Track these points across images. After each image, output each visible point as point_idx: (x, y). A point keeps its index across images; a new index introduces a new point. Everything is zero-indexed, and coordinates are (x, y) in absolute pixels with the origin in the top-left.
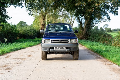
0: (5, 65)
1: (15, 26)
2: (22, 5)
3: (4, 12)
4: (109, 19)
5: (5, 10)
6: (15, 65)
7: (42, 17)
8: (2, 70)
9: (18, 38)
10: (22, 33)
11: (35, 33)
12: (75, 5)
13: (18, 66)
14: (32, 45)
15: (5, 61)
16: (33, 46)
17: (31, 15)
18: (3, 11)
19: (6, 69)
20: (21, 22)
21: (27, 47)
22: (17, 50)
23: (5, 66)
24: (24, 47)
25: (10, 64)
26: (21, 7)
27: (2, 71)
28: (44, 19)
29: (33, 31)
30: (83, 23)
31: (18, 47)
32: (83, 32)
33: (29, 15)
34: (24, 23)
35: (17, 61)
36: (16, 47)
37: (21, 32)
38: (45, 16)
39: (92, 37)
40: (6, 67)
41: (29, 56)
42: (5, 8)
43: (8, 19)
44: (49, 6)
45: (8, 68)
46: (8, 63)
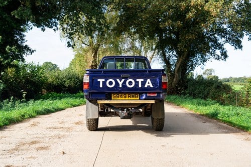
0: (33, 140)
1: (39, 68)
2: (56, 26)
3: (20, 40)
4: (225, 55)
5: (22, 37)
6: (55, 140)
7: (91, 51)
8: (29, 150)
9: (44, 91)
10: (53, 82)
11: (77, 83)
12: (161, 26)
13: (62, 142)
14: (76, 104)
15: (30, 132)
16: (79, 105)
17: (71, 47)
18: (18, 37)
19: (38, 149)
20: (47, 63)
21: (68, 107)
22: (48, 112)
23: (33, 143)
24: (61, 107)
25: (43, 138)
26: (54, 30)
27: (29, 152)
28: (95, 56)
29: (73, 79)
30: (172, 63)
31: (50, 108)
32: (173, 79)
33: (69, 46)
34: (53, 65)
35: (56, 132)
36: (46, 107)
37: (50, 80)
38: (97, 50)
39: (192, 89)
40: (37, 145)
41: (77, 123)
42: (22, 33)
43: (28, 53)
44: (108, 28)
45: (40, 146)
46: (37, 136)
